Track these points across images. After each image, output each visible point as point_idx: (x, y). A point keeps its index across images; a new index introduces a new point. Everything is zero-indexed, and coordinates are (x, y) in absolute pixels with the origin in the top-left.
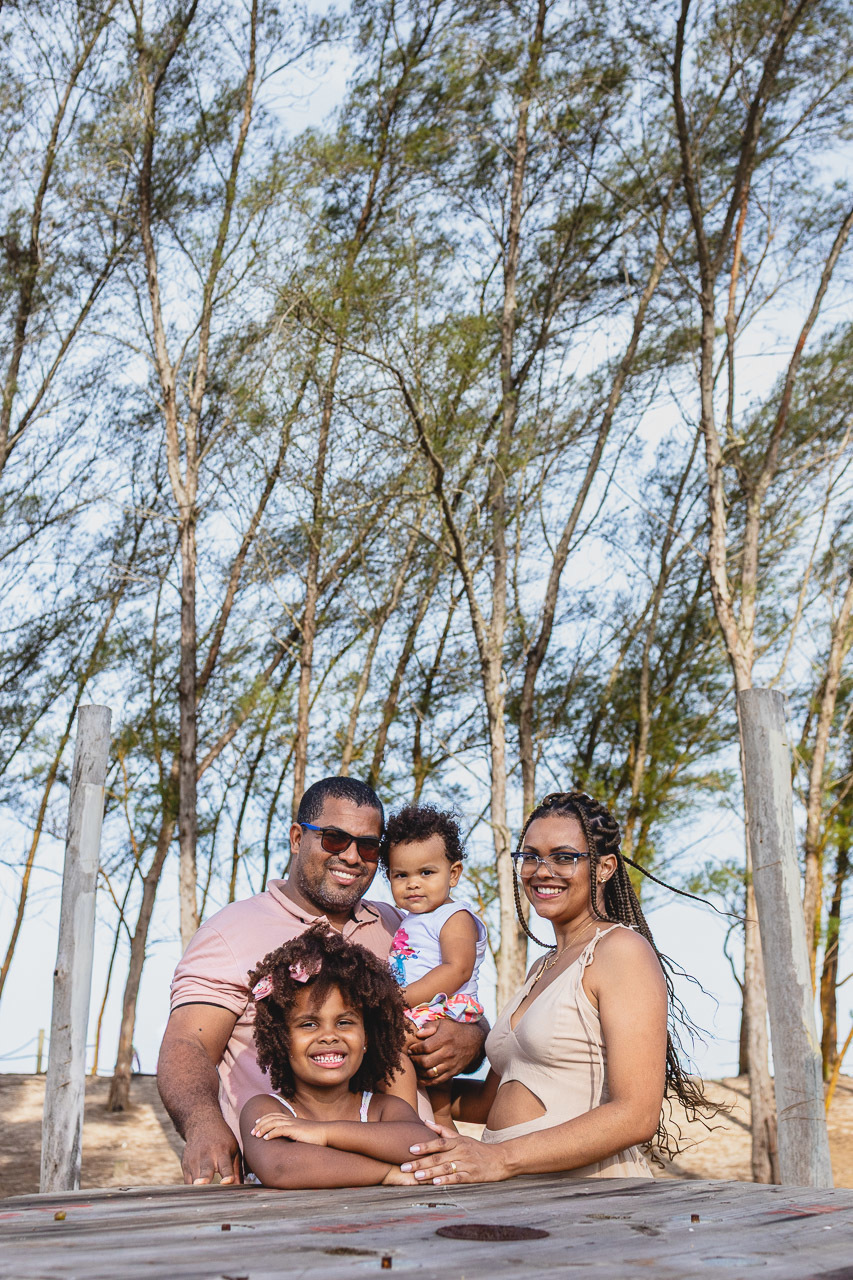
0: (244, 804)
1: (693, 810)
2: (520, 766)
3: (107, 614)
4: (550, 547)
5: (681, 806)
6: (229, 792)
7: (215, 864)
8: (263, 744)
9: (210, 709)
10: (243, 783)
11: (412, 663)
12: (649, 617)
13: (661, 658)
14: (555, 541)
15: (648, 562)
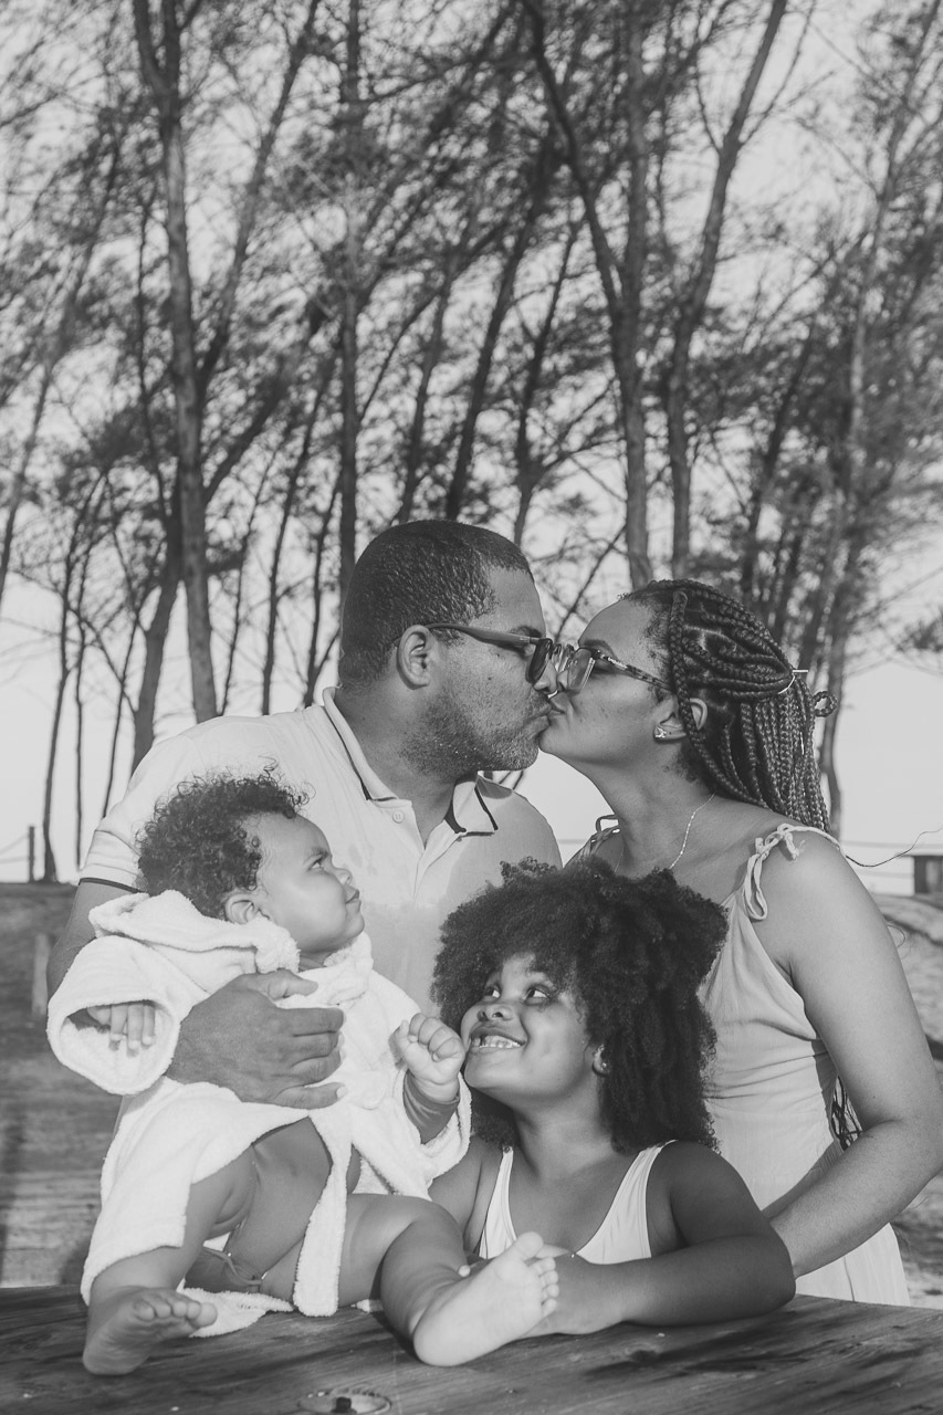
0: (283, 527)
1: (924, 529)
2: (668, 472)
3: (78, 263)
4: (712, 142)
5: (910, 524)
6: (260, 510)
7: (242, 612)
8: (307, 444)
9: (229, 396)
10: (281, 498)
11: (510, 322)
12: (868, 241)
13: (884, 306)
14: (719, 133)
15: (868, 158)
